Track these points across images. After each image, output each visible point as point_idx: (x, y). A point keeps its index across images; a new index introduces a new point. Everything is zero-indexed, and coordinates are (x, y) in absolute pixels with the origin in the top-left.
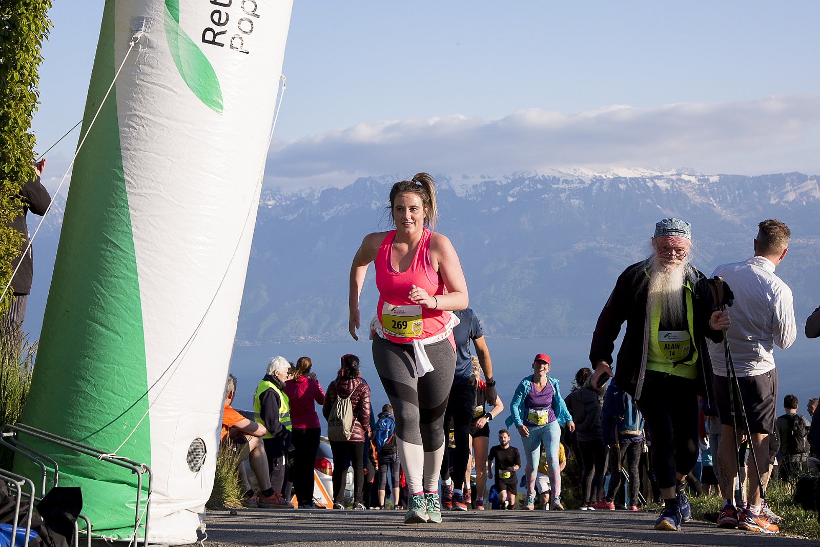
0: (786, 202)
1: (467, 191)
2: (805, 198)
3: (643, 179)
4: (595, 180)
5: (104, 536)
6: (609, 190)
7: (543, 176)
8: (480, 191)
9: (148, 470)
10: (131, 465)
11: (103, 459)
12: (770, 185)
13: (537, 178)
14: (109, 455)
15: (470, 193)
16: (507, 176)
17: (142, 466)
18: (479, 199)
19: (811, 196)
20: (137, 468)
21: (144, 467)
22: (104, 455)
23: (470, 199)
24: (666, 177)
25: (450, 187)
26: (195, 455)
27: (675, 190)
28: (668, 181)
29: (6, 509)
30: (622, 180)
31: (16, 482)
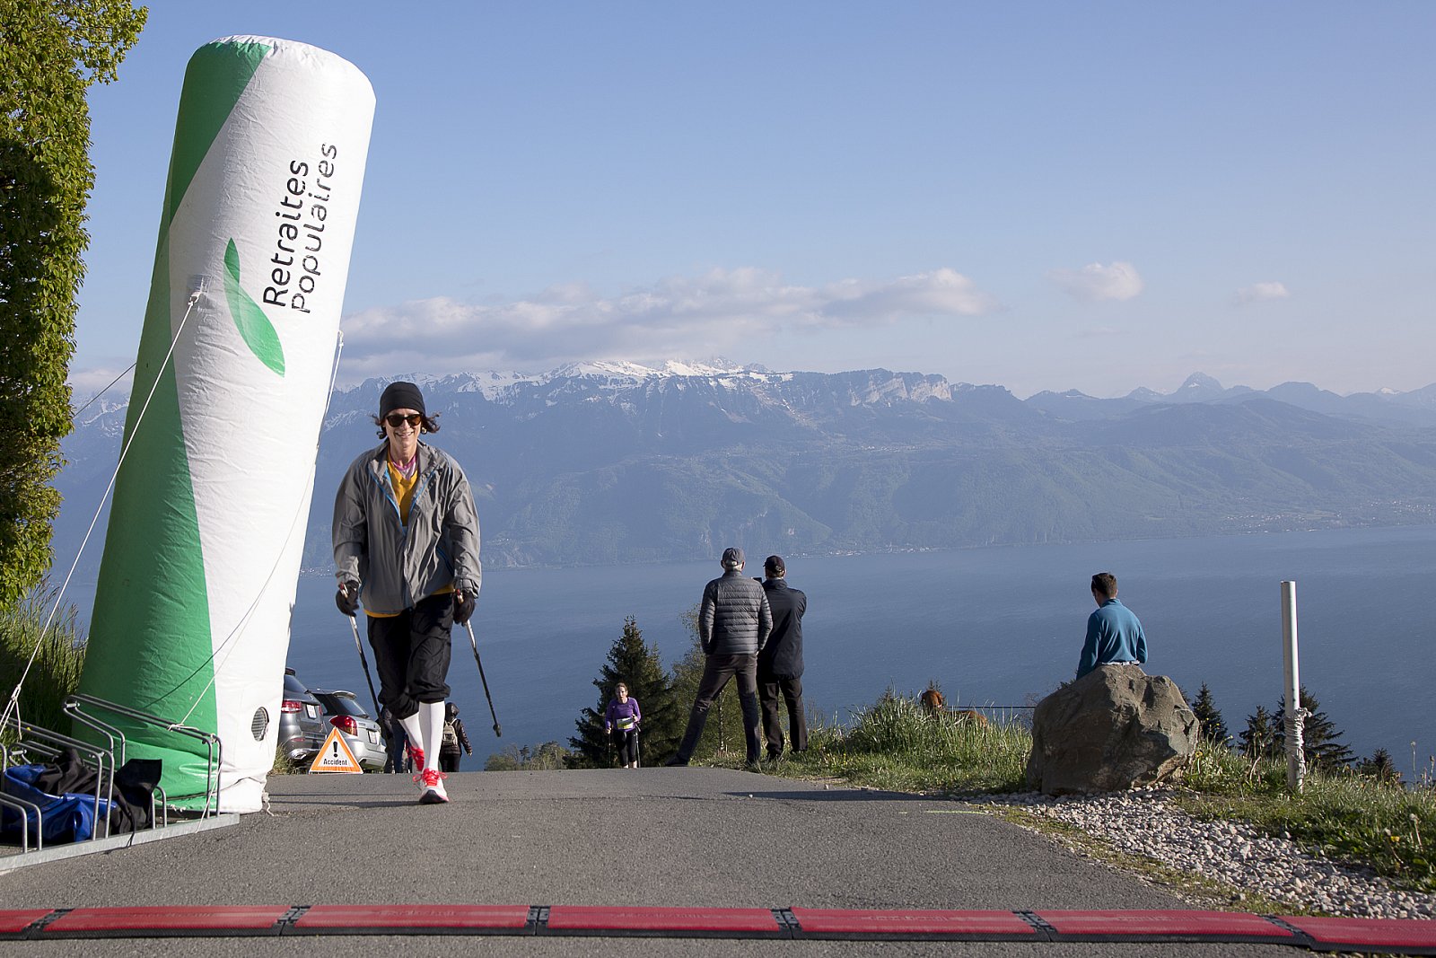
5: (174, 805)
9: (217, 739)
10: (201, 735)
11: (173, 730)
14: (177, 726)
17: (211, 736)
20: (206, 737)
21: (214, 737)
26: (259, 725)
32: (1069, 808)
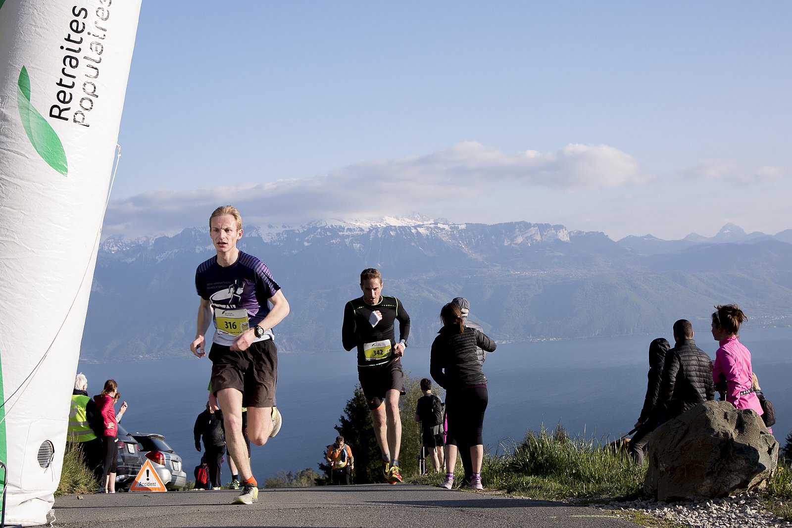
0: (516, 244)
1: (272, 238)
2: (530, 241)
3: (409, 228)
4: (372, 229)
6: (383, 236)
7: (332, 226)
8: (282, 238)
9: (4, 466)
12: (504, 232)
13: (327, 227)
15: (274, 239)
16: (303, 226)
18: (282, 244)
19: (534, 240)
23: (274, 244)
24: (426, 226)
25: (258, 235)
26: (45, 455)
27: (433, 236)
28: (427, 228)
30: (393, 228)
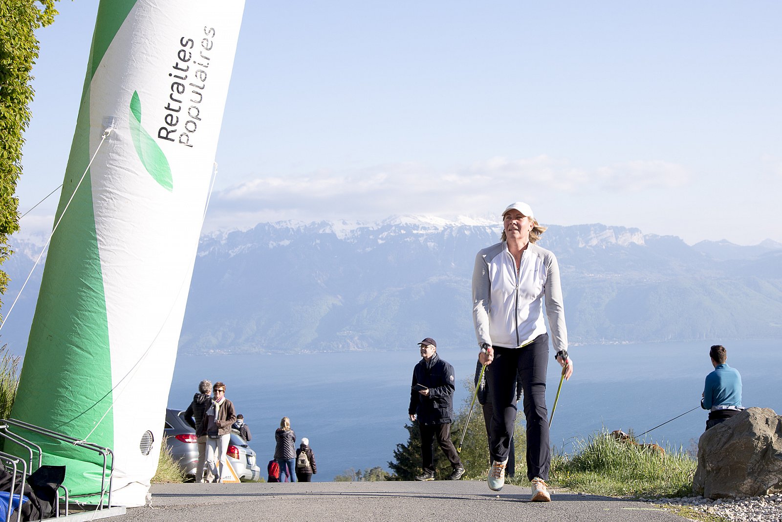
1: (346, 235)
2: (604, 243)
3: (484, 226)
4: (446, 228)
5: (78, 501)
6: (458, 235)
7: (406, 224)
8: (356, 235)
9: (111, 452)
10: (98, 449)
11: (76, 444)
12: (579, 233)
13: (401, 225)
14: (81, 442)
15: (348, 236)
16: (378, 223)
17: (106, 450)
18: (356, 241)
19: (609, 242)
20: (102, 451)
21: (108, 450)
22: (77, 442)
23: (348, 241)
25: (332, 231)
26: (145, 443)
29: (4, 481)
30: (468, 228)
31: (13, 461)
32: (723, 508)
